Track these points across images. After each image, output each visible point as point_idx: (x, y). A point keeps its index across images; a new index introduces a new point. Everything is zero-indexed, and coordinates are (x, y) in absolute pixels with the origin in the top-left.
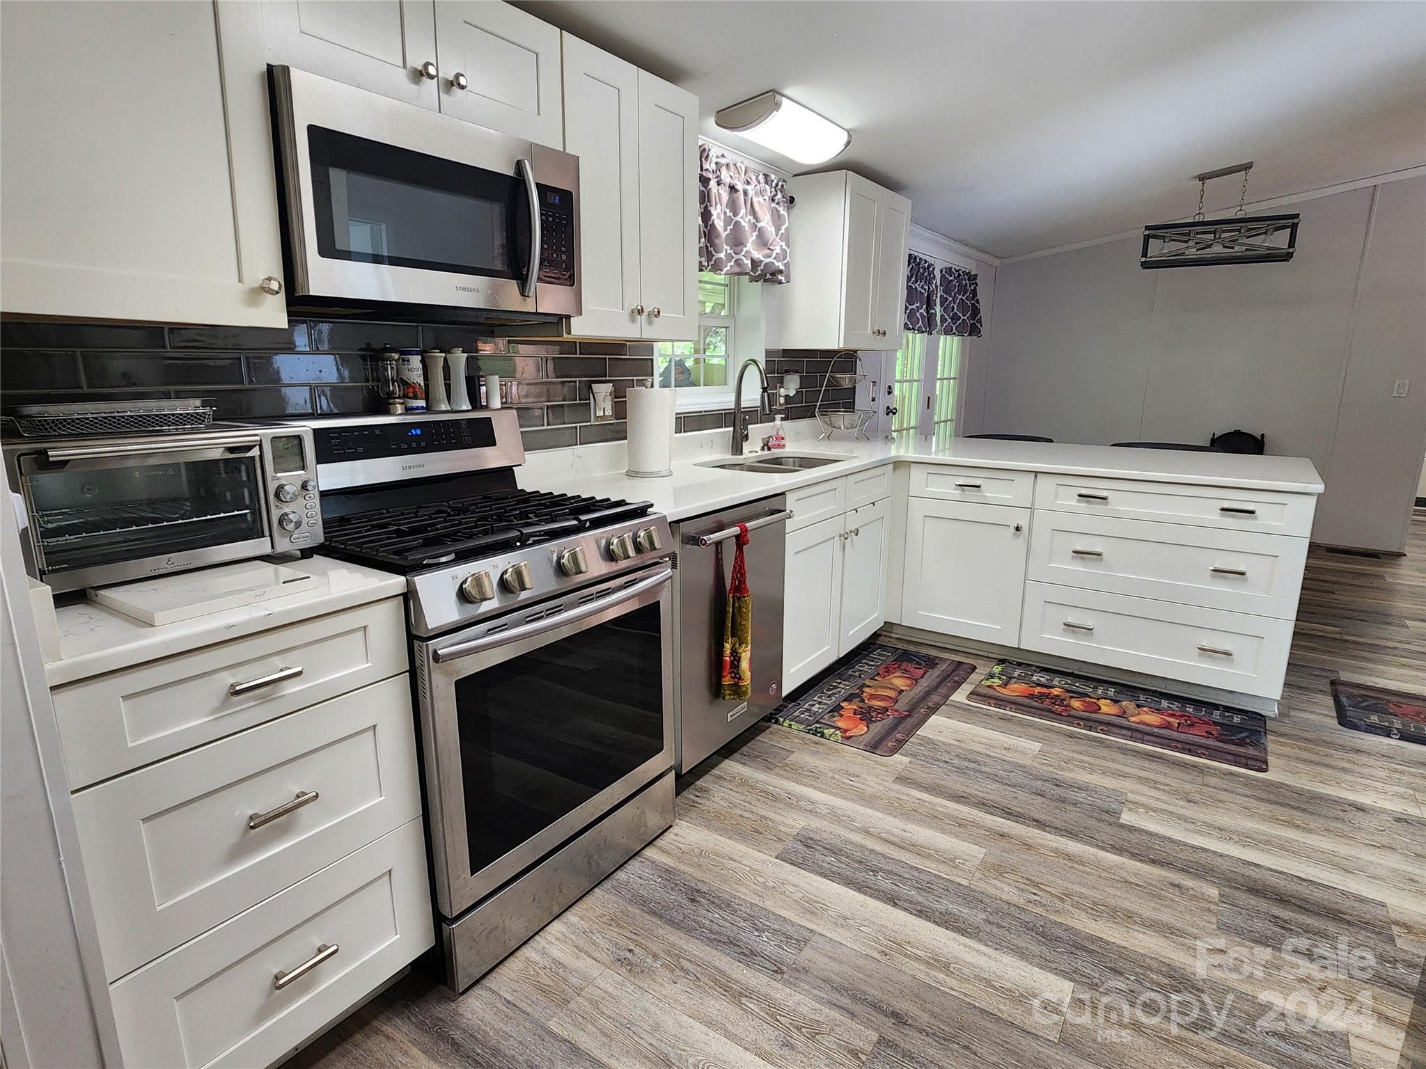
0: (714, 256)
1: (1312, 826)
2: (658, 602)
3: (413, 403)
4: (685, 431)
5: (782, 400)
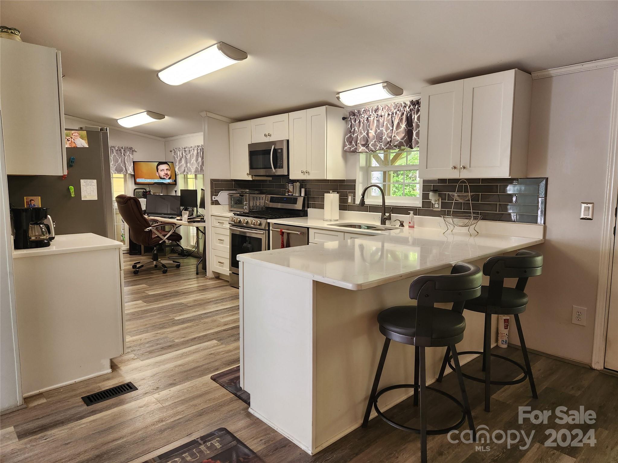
0: (404, 141)
1: (177, 369)
2: (261, 239)
3: (289, 194)
4: (369, 212)
5: (436, 206)
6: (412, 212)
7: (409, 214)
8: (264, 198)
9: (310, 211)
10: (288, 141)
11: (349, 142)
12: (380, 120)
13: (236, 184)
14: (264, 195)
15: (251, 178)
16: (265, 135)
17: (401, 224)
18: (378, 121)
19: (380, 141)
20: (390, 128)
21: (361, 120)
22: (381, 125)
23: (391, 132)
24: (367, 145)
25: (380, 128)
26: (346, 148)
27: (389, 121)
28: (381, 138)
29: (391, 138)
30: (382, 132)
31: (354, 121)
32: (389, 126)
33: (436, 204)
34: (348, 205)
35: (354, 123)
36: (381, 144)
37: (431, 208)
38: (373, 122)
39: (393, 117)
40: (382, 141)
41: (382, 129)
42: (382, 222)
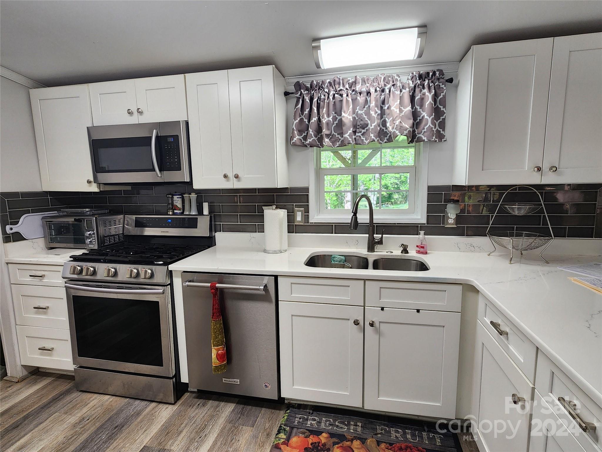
2: (158, 302)
3: (175, 211)
4: (335, 233)
5: (451, 221)
6: (422, 232)
7: (418, 234)
8: (122, 221)
9: (219, 236)
10: (187, 123)
11: (297, 131)
12: (358, 98)
13: (55, 198)
14: (122, 216)
15: (97, 188)
16: (130, 113)
17: (404, 249)
18: (354, 100)
19: (357, 130)
20: (377, 111)
21: (323, 97)
22: (361, 107)
23: (379, 117)
24: (331, 137)
25: (359, 111)
26: (296, 139)
27: (376, 101)
28: (359, 126)
29: (379, 126)
30: (361, 117)
31: (309, 99)
32: (376, 108)
33: (452, 218)
34: (295, 224)
35: (309, 101)
36: (360, 134)
37: (442, 225)
38: (347, 101)
39: (381, 95)
40: (359, 130)
41: (362, 112)
42: (371, 248)
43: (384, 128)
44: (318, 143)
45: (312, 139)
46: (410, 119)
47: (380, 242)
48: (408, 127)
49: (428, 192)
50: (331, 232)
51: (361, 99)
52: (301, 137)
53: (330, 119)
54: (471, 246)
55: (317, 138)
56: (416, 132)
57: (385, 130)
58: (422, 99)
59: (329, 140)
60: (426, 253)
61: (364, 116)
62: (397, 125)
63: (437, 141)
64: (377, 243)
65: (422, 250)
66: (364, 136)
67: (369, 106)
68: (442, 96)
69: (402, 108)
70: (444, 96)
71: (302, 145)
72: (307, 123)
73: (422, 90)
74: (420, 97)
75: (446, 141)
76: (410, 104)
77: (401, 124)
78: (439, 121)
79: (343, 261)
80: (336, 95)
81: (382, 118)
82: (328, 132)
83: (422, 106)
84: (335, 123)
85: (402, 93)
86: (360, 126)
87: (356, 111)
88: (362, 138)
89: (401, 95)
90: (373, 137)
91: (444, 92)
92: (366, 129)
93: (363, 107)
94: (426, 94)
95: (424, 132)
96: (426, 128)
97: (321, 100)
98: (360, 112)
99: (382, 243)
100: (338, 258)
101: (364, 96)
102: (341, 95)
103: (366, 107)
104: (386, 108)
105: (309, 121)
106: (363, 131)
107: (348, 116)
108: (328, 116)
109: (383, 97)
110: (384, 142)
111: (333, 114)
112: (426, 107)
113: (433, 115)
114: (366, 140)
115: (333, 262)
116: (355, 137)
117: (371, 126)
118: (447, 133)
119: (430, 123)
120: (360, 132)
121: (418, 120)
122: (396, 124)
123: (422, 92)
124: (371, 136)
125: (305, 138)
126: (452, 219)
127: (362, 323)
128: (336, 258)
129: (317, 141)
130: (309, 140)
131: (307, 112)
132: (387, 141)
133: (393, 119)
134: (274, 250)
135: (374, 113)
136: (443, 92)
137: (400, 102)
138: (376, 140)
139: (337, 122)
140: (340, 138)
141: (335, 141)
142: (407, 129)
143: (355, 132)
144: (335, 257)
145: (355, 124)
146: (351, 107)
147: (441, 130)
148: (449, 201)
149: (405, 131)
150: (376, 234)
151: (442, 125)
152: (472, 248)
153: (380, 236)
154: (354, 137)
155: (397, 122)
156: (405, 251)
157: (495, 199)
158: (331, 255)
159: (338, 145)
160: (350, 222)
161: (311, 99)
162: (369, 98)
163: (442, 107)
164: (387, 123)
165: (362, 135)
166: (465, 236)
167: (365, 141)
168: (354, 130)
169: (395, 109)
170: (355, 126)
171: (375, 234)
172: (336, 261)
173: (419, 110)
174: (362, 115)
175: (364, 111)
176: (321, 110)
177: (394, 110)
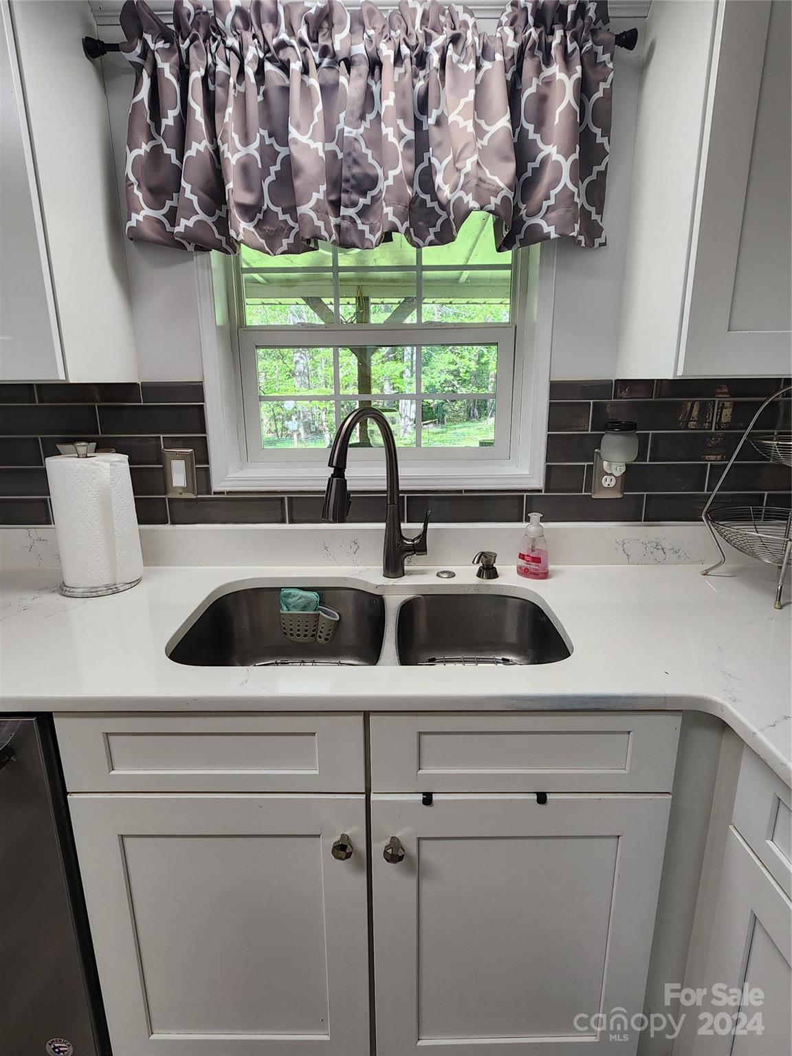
5: (608, 482)
6: (536, 518)
17: (485, 567)
18: (329, 90)
19: (344, 196)
20: (404, 130)
21: (221, 67)
22: (352, 113)
23: (411, 153)
24: (260, 216)
25: (347, 129)
26: (140, 218)
27: (401, 95)
28: (347, 181)
29: (411, 185)
30: (354, 150)
31: (175, 72)
32: (400, 122)
33: (611, 474)
34: (169, 497)
35: (174, 81)
36: (351, 212)
37: (585, 492)
38: (306, 89)
39: (415, 76)
40: (350, 199)
41: (355, 131)
42: (393, 566)
43: (427, 197)
44: (217, 236)
45: (194, 219)
46: (506, 159)
47: (420, 547)
48: (502, 185)
49: (550, 400)
50: (279, 519)
51: (351, 85)
52: (158, 214)
53: (253, 148)
54: (658, 549)
55: (214, 219)
56: (523, 212)
57: (430, 204)
58: (542, 99)
59: (255, 227)
60: (544, 575)
61: (364, 150)
62: (466, 175)
63: (583, 245)
64: (410, 551)
65: (533, 566)
66: (368, 219)
67: (378, 114)
68: (600, 94)
69: (482, 122)
70: (608, 94)
71: (163, 240)
72: (174, 160)
73: (543, 66)
74: (535, 91)
75: (604, 244)
76: (508, 107)
77: (479, 172)
78: (587, 181)
79: (313, 605)
80: (268, 66)
81: (418, 160)
82: (248, 199)
83: (540, 124)
84: (273, 169)
85: (481, 74)
86: (353, 182)
87: (339, 127)
88: (361, 227)
89: (478, 82)
90: (391, 218)
91: (609, 81)
92: (370, 194)
93: (357, 114)
94: (557, 78)
95: (548, 207)
96: (553, 193)
97: (219, 79)
98: (349, 132)
99: (426, 550)
100: (300, 598)
101: (360, 75)
102: (285, 67)
103: (370, 116)
104: (432, 121)
105: (180, 156)
106: (362, 201)
107: (310, 142)
108: (246, 140)
109: (420, 84)
110: (427, 241)
111: (260, 134)
112: (557, 121)
113: (575, 152)
114: (372, 232)
115: (284, 610)
116: (338, 222)
117: (386, 178)
118: (609, 222)
119: (566, 179)
120: (354, 204)
121: (529, 173)
122: (465, 171)
123: (543, 75)
124: (387, 214)
125: (172, 217)
126: (613, 478)
127: (361, 846)
128: (294, 596)
129: (214, 228)
130: (183, 222)
131: (170, 118)
132: (437, 241)
133: (454, 157)
134: (91, 585)
135: (395, 133)
136: (605, 80)
137: (476, 97)
138: (402, 229)
139: (277, 167)
140: (291, 223)
141: (275, 235)
142: (500, 189)
143: (336, 205)
144: (290, 594)
145: (335, 174)
146: (319, 107)
147: (593, 210)
148: (606, 424)
149: (491, 198)
150: (408, 522)
151: (596, 193)
152: (658, 554)
153: (420, 526)
154: (333, 221)
155: (468, 165)
156: (488, 570)
157: (724, 420)
158: (280, 589)
159: (285, 247)
160: (325, 488)
161: (183, 74)
162: (376, 83)
163: (598, 131)
164: (436, 173)
165: (360, 214)
166: (641, 521)
167: (368, 235)
168: (333, 197)
169: (460, 120)
170: (335, 183)
171: (404, 521)
172: (293, 607)
173: (532, 136)
174: (356, 145)
175: (361, 130)
176: (217, 116)
177: (456, 123)
